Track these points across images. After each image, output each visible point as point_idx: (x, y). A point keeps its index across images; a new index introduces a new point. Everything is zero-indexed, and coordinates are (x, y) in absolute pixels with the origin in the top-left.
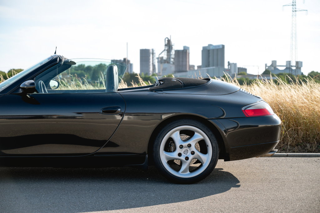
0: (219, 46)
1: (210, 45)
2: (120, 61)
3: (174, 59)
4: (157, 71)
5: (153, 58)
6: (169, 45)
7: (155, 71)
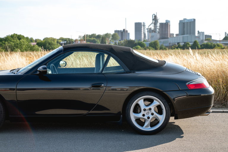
0: (191, 20)
1: (185, 19)
2: (121, 31)
3: (159, 29)
4: (147, 38)
5: (144, 29)
6: (155, 19)
7: (146, 38)
